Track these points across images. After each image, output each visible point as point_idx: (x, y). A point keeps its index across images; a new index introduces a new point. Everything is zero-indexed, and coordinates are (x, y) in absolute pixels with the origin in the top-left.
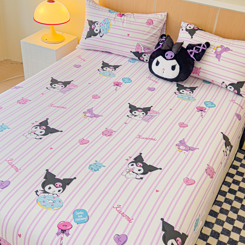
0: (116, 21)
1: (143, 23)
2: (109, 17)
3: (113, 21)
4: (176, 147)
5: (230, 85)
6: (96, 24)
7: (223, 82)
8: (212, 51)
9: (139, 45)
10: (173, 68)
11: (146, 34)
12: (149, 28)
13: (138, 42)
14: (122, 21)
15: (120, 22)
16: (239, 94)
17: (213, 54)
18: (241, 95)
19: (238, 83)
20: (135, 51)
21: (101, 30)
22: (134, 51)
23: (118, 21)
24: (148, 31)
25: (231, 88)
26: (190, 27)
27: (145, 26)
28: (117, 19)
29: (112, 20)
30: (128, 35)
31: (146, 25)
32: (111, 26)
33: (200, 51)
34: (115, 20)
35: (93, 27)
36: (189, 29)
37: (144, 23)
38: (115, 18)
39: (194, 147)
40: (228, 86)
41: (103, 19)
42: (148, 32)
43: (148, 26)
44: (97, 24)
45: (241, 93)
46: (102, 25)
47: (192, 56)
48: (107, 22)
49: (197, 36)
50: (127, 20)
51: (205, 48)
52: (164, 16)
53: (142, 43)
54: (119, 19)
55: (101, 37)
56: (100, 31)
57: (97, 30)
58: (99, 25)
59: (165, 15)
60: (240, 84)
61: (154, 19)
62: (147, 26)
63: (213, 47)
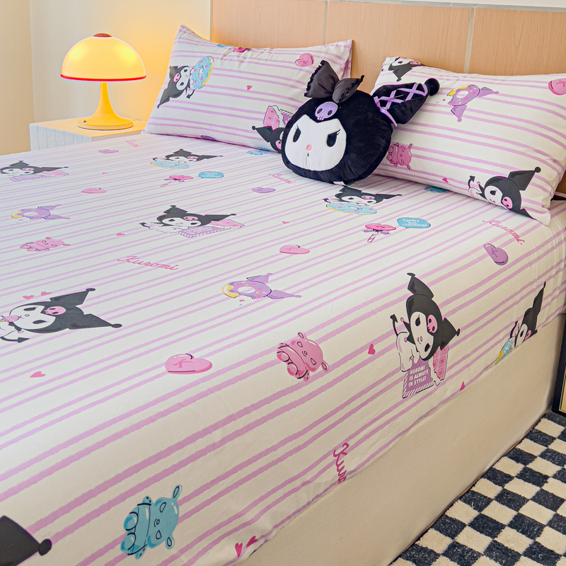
0: (225, 60)
1: (288, 62)
2: (213, 53)
3: (219, 60)
4: (227, 286)
5: (490, 183)
6: (182, 72)
7: (472, 178)
8: (444, 100)
9: (273, 111)
10: (331, 140)
11: (292, 86)
12: (302, 73)
13: (272, 104)
14: (240, 59)
15: (236, 60)
16: (517, 210)
17: (445, 106)
18: (524, 213)
19: (513, 174)
20: (262, 126)
21: (191, 82)
22: (260, 125)
23: (231, 60)
24: (297, 78)
25: (493, 193)
26: (401, 62)
27: (291, 68)
28: (230, 56)
29: (217, 58)
30: (249, 87)
31: (294, 66)
32: (214, 71)
33: (409, 98)
34: (225, 58)
35: (176, 77)
36: (399, 64)
37: (290, 62)
38: (225, 55)
39: (289, 292)
40: (486, 186)
41: (200, 59)
42: (298, 82)
43: (299, 67)
44: (186, 71)
45: (523, 205)
46: (195, 71)
47: (384, 110)
48: (205, 65)
49: (412, 75)
50: (250, 58)
51: (424, 91)
52: (342, 49)
53: (281, 107)
54: (234, 56)
55: (189, 97)
56: (188, 85)
57: (182, 84)
58: (188, 73)
59: (345, 47)
60: (517, 177)
61: (318, 54)
62: (296, 69)
63: (448, 91)
